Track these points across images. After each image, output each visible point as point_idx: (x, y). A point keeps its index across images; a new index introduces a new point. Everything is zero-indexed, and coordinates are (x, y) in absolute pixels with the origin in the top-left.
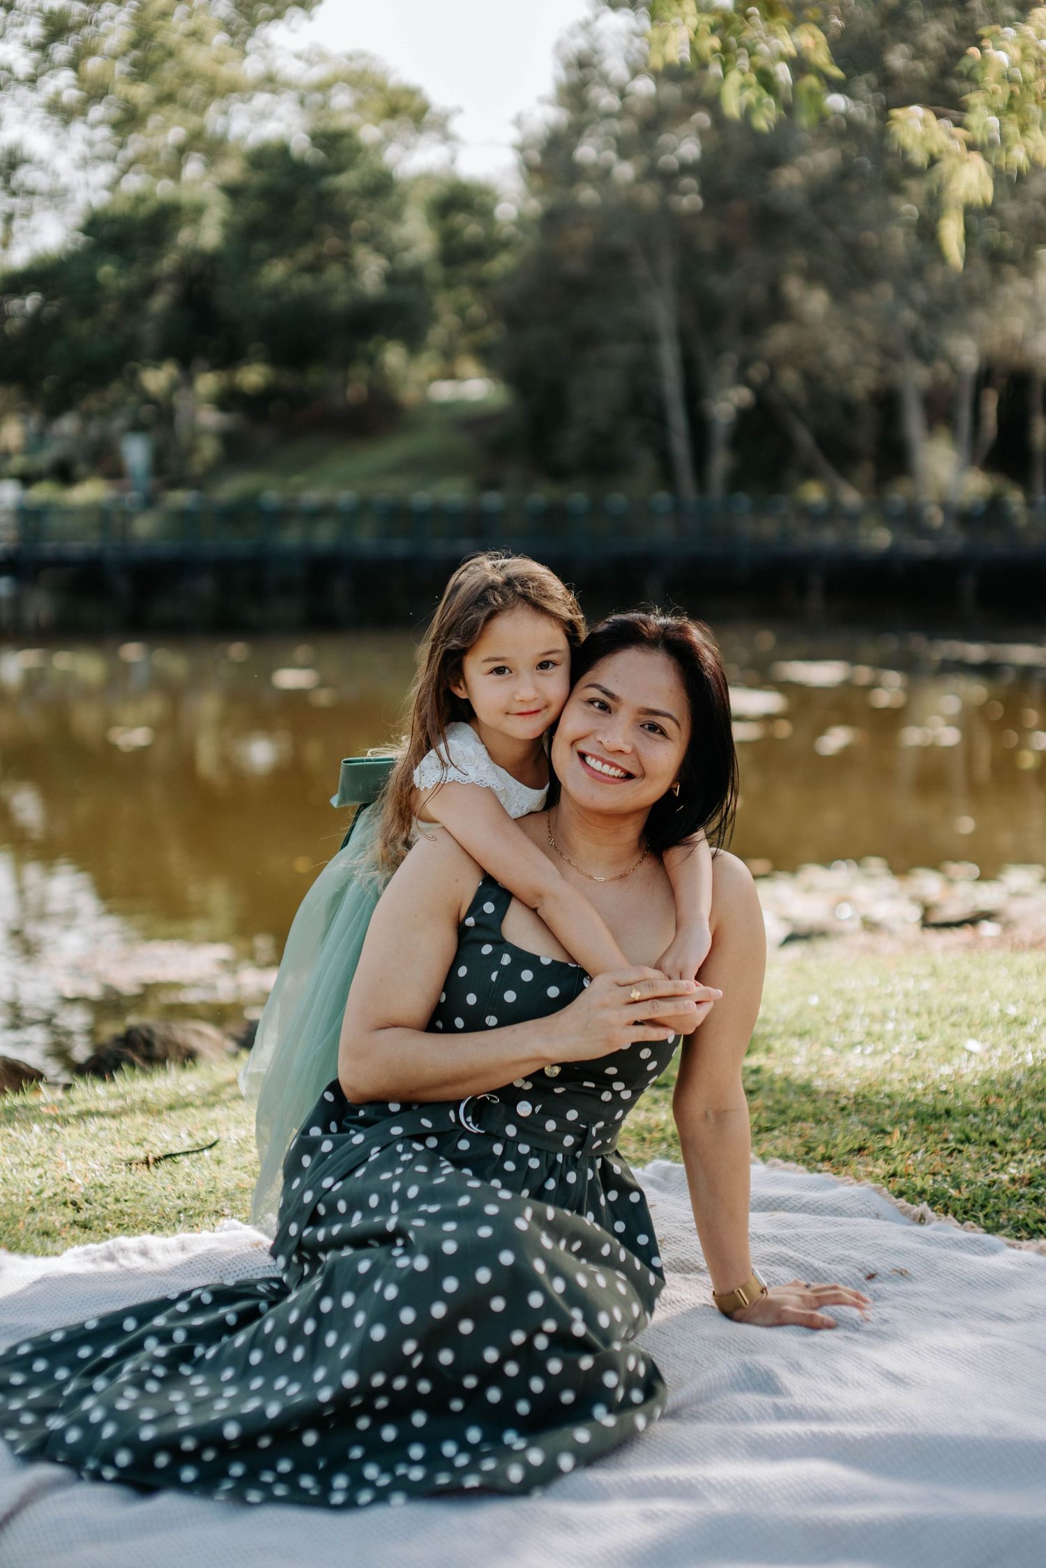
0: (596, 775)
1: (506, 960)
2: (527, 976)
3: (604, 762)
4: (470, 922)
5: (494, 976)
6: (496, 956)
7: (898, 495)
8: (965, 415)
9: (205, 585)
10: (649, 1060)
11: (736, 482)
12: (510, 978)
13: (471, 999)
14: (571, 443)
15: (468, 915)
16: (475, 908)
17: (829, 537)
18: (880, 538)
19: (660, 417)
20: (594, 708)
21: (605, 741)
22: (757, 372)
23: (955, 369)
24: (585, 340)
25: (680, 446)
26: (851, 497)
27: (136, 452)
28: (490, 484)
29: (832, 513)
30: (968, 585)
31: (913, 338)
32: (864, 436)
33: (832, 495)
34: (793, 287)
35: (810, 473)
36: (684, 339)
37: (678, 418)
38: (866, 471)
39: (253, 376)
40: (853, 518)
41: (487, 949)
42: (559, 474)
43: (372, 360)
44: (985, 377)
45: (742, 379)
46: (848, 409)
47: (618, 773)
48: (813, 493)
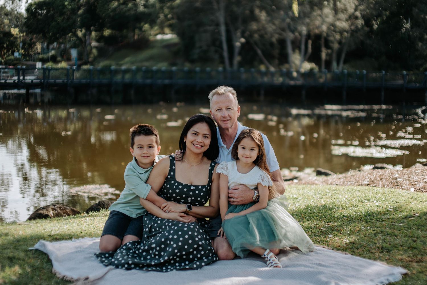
0: (197, 148)
1: (176, 184)
2: (180, 187)
3: (198, 145)
4: (169, 177)
5: (174, 187)
6: (174, 183)
7: (285, 68)
8: (303, 47)
9: (95, 91)
10: (204, 201)
11: (241, 64)
12: (177, 187)
13: (170, 191)
14: (196, 53)
15: (168, 175)
16: (169, 174)
17: (266, 79)
18: (279, 80)
19: (221, 46)
20: (194, 135)
21: (198, 141)
22: (247, 34)
23: (300, 34)
24: (200, 24)
25: (226, 54)
26: (272, 69)
27: (74, 53)
28: (173, 64)
29: (267, 73)
30: (304, 93)
31: (289, 25)
32: (276, 52)
33: (267, 68)
34: (257, 11)
35: (262, 62)
36: (227, 25)
37: (225, 47)
38: (277, 62)
39: (107, 32)
40: (273, 74)
41: (173, 182)
42: (192, 61)
43: (141, 29)
44: (308, 36)
45: (243, 36)
46: (272, 44)
47: (200, 146)
48: (263, 68)
